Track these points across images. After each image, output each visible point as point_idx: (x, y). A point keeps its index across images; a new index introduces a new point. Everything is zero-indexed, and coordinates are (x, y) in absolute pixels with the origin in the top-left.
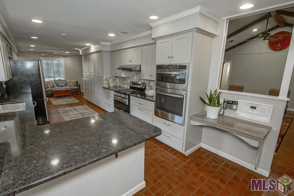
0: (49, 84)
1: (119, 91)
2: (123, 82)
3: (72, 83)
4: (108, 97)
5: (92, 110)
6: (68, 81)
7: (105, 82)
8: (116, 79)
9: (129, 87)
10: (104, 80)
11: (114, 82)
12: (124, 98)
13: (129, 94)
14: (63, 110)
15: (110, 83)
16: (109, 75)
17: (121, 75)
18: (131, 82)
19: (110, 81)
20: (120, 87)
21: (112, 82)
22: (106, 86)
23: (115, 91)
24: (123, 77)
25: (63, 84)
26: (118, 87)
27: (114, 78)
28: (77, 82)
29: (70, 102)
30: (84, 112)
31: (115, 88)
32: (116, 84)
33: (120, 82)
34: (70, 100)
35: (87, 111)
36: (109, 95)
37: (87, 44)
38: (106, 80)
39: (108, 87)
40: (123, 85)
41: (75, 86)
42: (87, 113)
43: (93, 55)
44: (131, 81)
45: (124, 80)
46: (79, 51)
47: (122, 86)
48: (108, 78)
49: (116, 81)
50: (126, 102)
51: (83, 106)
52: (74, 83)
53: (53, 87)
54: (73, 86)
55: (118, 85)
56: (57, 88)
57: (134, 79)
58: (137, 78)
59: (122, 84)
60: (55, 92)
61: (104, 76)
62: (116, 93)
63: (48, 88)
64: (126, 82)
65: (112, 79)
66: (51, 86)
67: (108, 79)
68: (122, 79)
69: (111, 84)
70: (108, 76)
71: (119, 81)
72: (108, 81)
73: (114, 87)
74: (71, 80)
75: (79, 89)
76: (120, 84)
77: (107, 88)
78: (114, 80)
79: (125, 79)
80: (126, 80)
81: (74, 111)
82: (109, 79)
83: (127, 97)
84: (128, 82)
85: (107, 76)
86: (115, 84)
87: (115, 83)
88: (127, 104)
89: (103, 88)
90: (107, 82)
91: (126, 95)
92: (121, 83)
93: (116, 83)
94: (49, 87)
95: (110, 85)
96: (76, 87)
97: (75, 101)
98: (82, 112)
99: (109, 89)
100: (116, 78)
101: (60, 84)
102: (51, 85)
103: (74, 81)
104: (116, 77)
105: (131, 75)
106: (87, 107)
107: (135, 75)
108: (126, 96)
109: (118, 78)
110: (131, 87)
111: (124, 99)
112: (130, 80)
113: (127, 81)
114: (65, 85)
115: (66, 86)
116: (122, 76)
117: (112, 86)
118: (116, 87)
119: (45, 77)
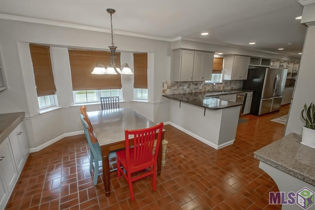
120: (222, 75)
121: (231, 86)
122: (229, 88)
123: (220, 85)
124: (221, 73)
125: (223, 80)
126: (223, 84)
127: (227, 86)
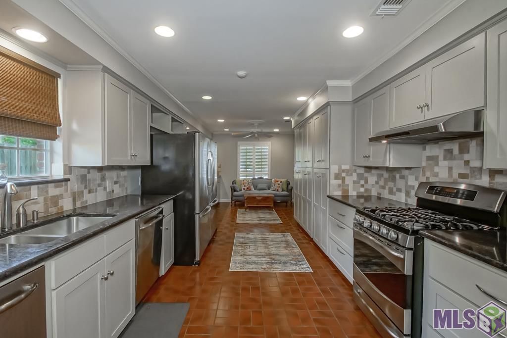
0: (244, 184)
1: (373, 211)
2: (391, 184)
3: (279, 184)
4: (338, 226)
5: (297, 250)
6: (273, 180)
7: (334, 182)
8: (366, 175)
9: (413, 202)
10: (332, 176)
11: (362, 182)
12: (395, 242)
13: (416, 228)
14: (242, 238)
15: (348, 185)
16: (345, 164)
17: (385, 160)
18: (421, 184)
19: (349, 181)
20: (379, 198)
21: (354, 182)
22: (338, 193)
23: (359, 212)
24: (391, 166)
25: (264, 186)
26: (373, 199)
27: (362, 171)
28: (288, 184)
29: (265, 220)
30: (277, 252)
31: (362, 200)
32: (366, 190)
33: (382, 183)
34: (268, 216)
35: (284, 252)
36: (340, 218)
37: (302, 99)
38: (337, 177)
39: (343, 196)
40: (391, 192)
41: (283, 191)
42: (284, 256)
43: (311, 120)
44: (424, 180)
45: (393, 179)
46: (291, 121)
47: (386, 194)
48: (343, 171)
49: (366, 182)
50: (403, 260)
51: (284, 235)
52: (282, 185)
53: (249, 189)
54: (280, 190)
55: (374, 193)
56: (254, 192)
57: (436, 175)
58: (450, 169)
59: (387, 191)
60: (247, 199)
61: (331, 166)
62: (361, 219)
63: (241, 190)
64: (400, 183)
65: (355, 175)
66: (245, 188)
67: (343, 175)
68: (386, 175)
69: (351, 189)
70: (345, 167)
71: (377, 183)
72: (343, 179)
73: (359, 197)
74: (278, 180)
75: (290, 196)
76: (381, 191)
77: (340, 198)
78: (360, 176)
79: (398, 176)
80: (402, 177)
81: (259, 244)
82: (347, 175)
83: (410, 241)
84: (410, 183)
85: (340, 167)
86: (362, 190)
87: (362, 186)
88: (408, 270)
89: (328, 197)
90: (340, 182)
91: (406, 232)
92: (383, 188)
93: (366, 186)
94: (243, 190)
95: (348, 191)
96: (285, 193)
97: (274, 220)
98: (274, 251)
99: (344, 201)
100: (366, 172)
101: (260, 186)
102: (245, 186)
103: (284, 180)
104: (369, 168)
105: (424, 159)
106: (290, 238)
107: (441, 157)
108: (401, 235)
109: (373, 171)
110: (423, 203)
111: (394, 246)
112: (417, 179)
113: (407, 183)
114: (266, 188)
115: (269, 189)
116: (387, 165)
117: (355, 193)
118: (368, 198)
119: (241, 174)
120: (58, 145)
121: (105, 189)
122: (101, 196)
123: (53, 191)
124: (54, 137)
125: (69, 169)
126: (74, 185)
127: (90, 192)
